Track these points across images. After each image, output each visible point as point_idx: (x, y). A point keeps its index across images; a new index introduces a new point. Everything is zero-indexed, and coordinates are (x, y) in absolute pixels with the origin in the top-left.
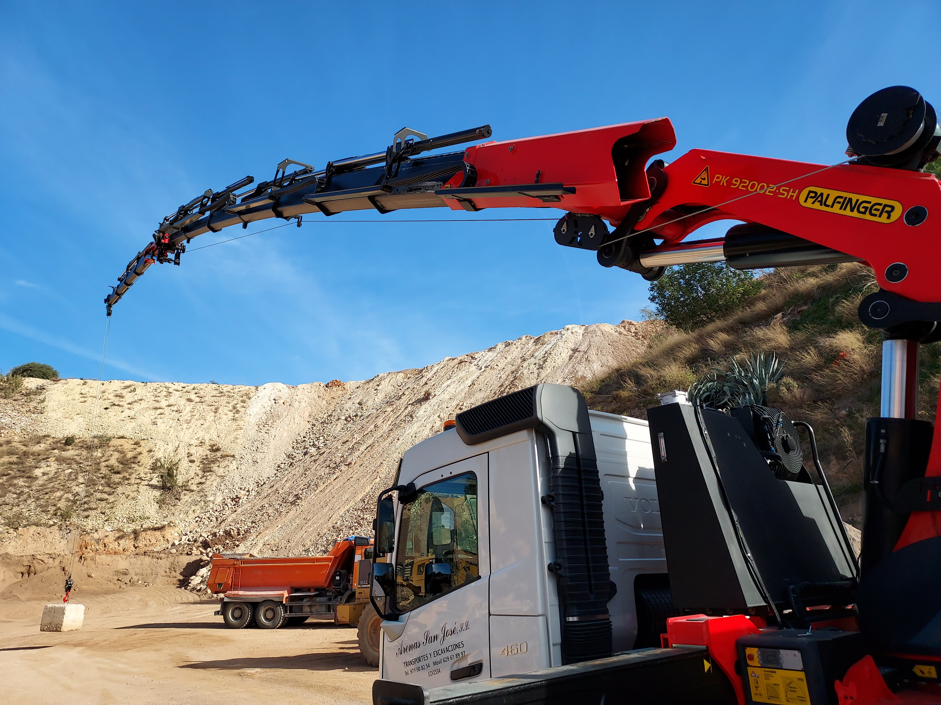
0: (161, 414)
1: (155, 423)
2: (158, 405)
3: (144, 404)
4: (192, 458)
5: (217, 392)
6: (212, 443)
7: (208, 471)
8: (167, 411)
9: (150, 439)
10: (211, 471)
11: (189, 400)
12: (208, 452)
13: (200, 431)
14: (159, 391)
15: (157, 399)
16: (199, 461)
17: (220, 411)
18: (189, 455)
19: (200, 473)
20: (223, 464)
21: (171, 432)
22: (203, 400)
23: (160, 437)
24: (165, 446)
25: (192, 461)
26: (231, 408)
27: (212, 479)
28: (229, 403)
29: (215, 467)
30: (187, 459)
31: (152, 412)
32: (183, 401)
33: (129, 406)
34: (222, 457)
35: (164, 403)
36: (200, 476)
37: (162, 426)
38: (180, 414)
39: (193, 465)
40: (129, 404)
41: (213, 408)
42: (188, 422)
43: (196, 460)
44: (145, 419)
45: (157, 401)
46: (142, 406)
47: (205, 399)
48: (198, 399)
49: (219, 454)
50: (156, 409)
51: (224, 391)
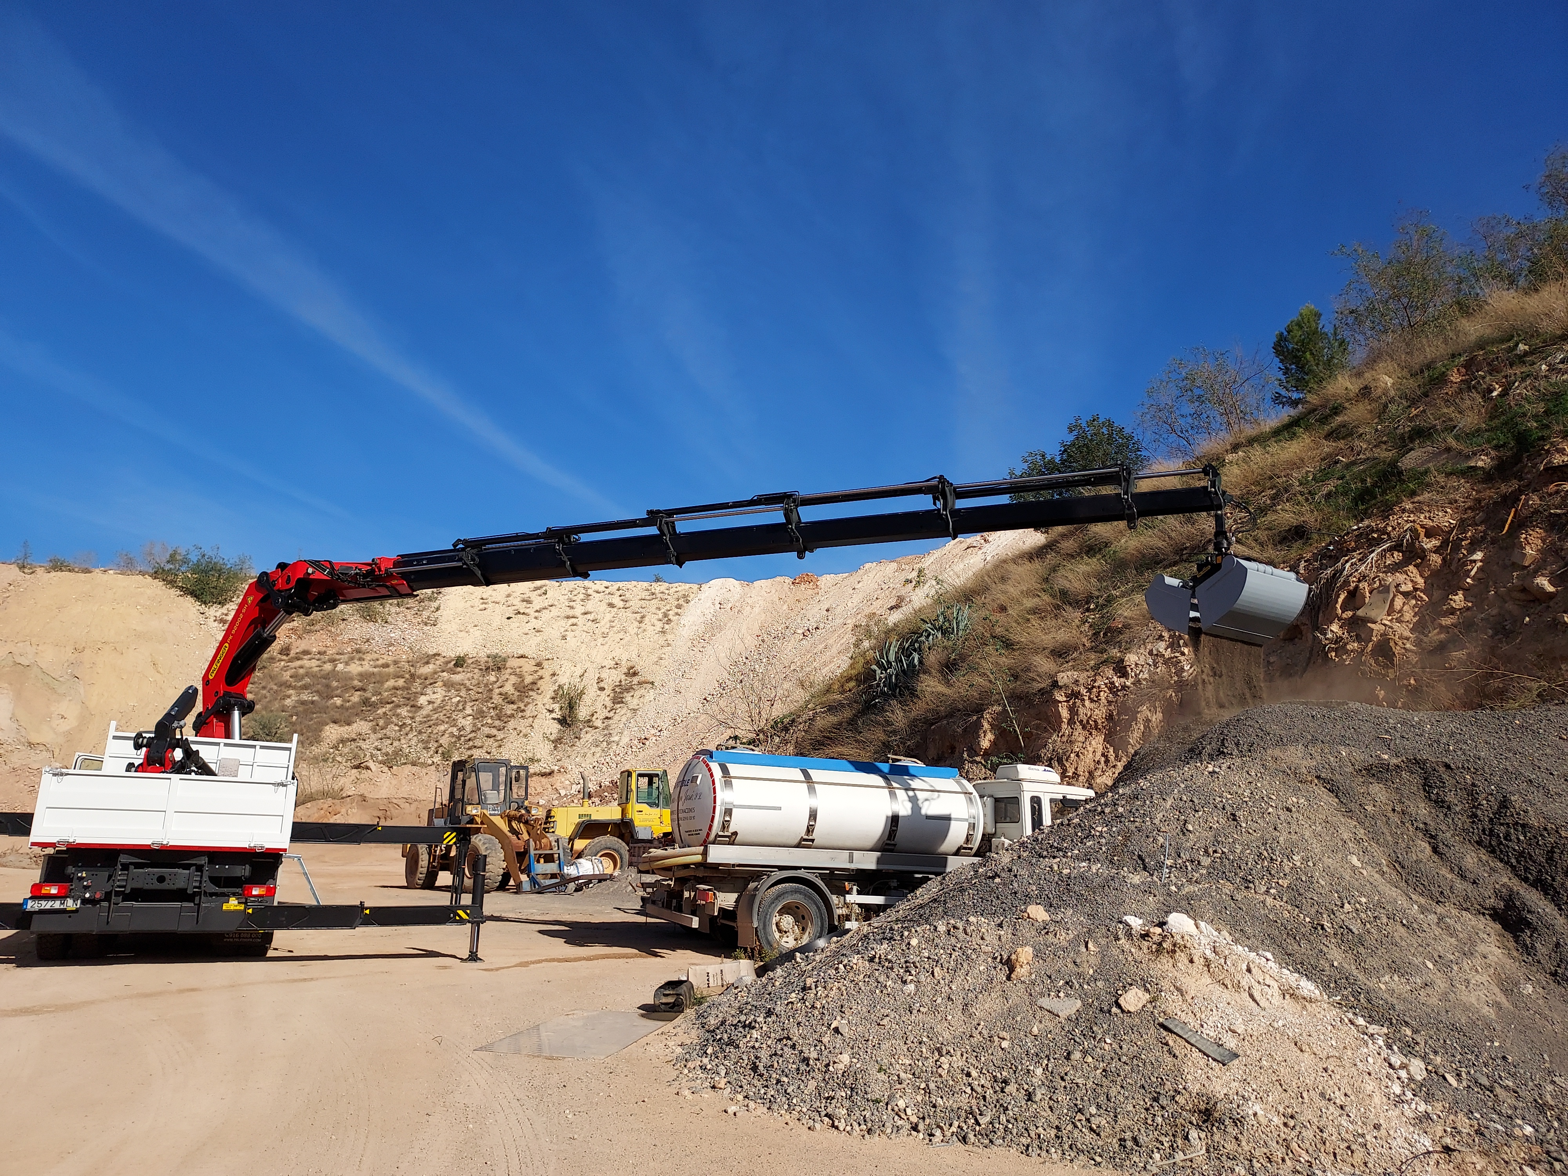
0: (573, 625)
1: (564, 638)
2: (571, 613)
3: (555, 611)
4: (602, 685)
5: (647, 593)
6: (630, 664)
7: (619, 703)
8: (581, 620)
9: (555, 659)
10: (623, 702)
11: (611, 605)
12: (623, 677)
13: (617, 649)
14: (575, 593)
15: (572, 604)
16: (611, 688)
17: (646, 620)
18: (600, 680)
19: (609, 704)
20: (637, 694)
21: (582, 650)
22: (627, 606)
23: (567, 657)
24: (573, 668)
25: (602, 689)
26: (661, 616)
27: (622, 713)
28: (659, 609)
29: (628, 697)
30: (596, 686)
31: (563, 623)
32: (604, 606)
33: (537, 614)
34: (640, 683)
35: (579, 610)
36: (609, 709)
37: (572, 642)
38: (597, 625)
39: (603, 694)
40: (537, 611)
41: (638, 616)
42: (605, 636)
43: (606, 687)
44: (553, 632)
45: (572, 607)
46: (552, 614)
47: (631, 603)
48: (621, 604)
49: (636, 680)
50: (568, 617)
51: (657, 592)
